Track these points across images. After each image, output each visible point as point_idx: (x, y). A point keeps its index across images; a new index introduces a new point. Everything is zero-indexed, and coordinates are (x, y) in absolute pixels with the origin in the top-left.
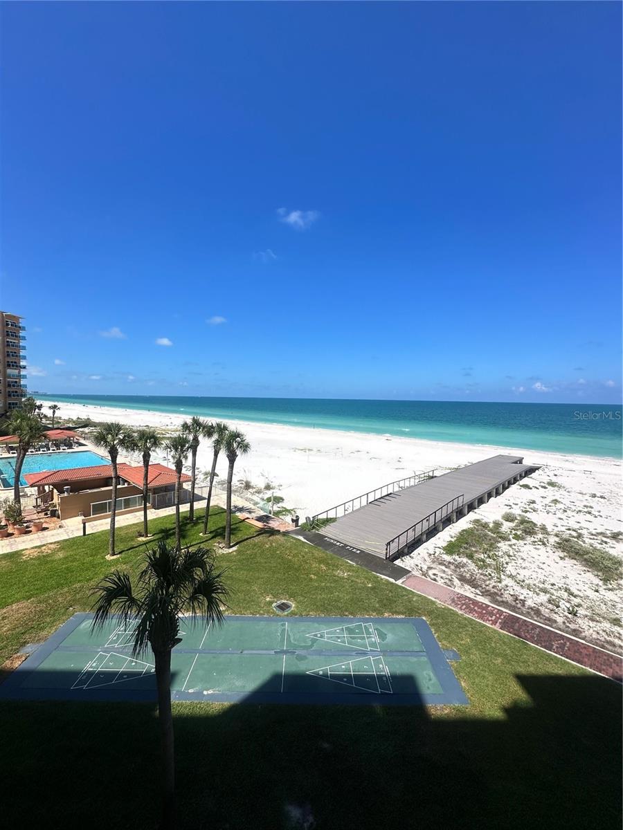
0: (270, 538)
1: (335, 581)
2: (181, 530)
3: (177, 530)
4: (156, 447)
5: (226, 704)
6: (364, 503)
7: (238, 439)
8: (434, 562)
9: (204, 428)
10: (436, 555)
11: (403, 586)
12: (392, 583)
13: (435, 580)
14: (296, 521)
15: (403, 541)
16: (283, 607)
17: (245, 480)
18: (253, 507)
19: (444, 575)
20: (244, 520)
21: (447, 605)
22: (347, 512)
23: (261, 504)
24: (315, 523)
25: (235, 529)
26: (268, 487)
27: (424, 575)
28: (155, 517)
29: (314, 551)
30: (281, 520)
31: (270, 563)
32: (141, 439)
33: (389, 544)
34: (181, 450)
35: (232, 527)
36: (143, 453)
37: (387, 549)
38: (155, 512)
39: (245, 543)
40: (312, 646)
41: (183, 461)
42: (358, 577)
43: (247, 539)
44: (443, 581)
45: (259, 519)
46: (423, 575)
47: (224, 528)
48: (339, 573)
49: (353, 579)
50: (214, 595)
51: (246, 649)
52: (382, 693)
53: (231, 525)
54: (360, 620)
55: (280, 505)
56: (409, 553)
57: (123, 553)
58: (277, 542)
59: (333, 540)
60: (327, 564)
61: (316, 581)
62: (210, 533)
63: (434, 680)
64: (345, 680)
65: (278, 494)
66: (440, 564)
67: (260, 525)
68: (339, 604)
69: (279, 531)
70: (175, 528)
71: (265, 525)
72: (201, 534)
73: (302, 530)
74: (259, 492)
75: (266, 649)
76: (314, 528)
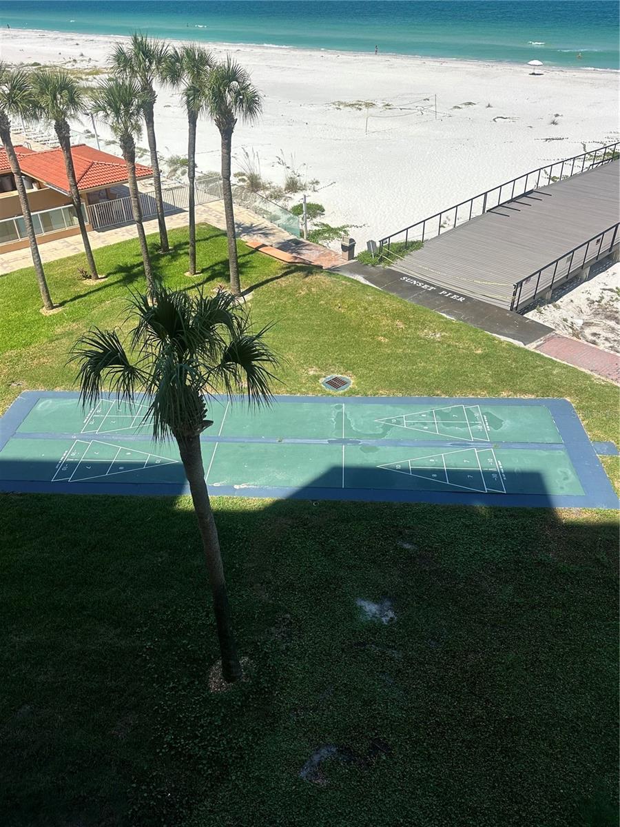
0: (307, 279)
1: (421, 346)
2: (152, 268)
3: (146, 267)
4: (76, 110)
5: (267, 499)
6: (478, 211)
7: (235, 83)
8: (596, 314)
9: (159, 62)
10: (603, 302)
11: (538, 352)
12: (519, 349)
13: (594, 342)
14: (349, 249)
15: (546, 279)
16: (336, 383)
17: (248, 173)
18: (269, 225)
19: (610, 335)
20: (257, 249)
21: (610, 381)
22: (443, 231)
23: (284, 218)
24: (384, 252)
25: (244, 265)
26: (293, 186)
27: (576, 335)
28: (102, 245)
29: (383, 300)
30: (322, 249)
31: (310, 319)
32: (42, 93)
33: (520, 284)
34: (127, 112)
35: (240, 261)
36: (54, 122)
37: (514, 294)
38: (99, 237)
39: (264, 287)
40: (384, 434)
41: (135, 136)
42: (459, 339)
43: (267, 281)
44: (608, 344)
45: (284, 246)
46: (574, 335)
47: (226, 263)
48: (426, 333)
49: (451, 342)
50: (254, 363)
51: (287, 438)
52: (489, 493)
53: (237, 258)
54: (459, 401)
55: (318, 220)
56: (553, 300)
57: (66, 305)
58: (319, 286)
59: (417, 280)
60: (407, 320)
61: (388, 346)
62: (203, 271)
63: (572, 477)
64: (435, 475)
65: (313, 199)
66: (608, 317)
67: (286, 257)
68: (426, 380)
69: (321, 267)
70: (142, 264)
71: (296, 258)
72: (187, 274)
73: (361, 265)
74: (277, 196)
75: (316, 438)
76: (381, 260)
